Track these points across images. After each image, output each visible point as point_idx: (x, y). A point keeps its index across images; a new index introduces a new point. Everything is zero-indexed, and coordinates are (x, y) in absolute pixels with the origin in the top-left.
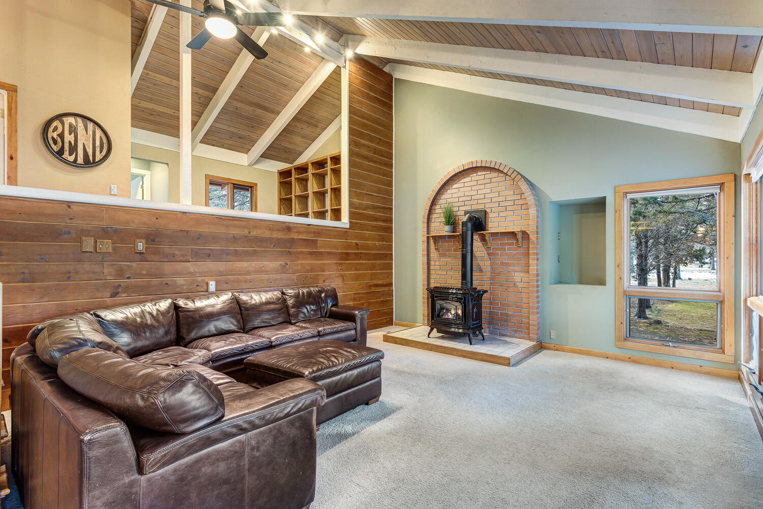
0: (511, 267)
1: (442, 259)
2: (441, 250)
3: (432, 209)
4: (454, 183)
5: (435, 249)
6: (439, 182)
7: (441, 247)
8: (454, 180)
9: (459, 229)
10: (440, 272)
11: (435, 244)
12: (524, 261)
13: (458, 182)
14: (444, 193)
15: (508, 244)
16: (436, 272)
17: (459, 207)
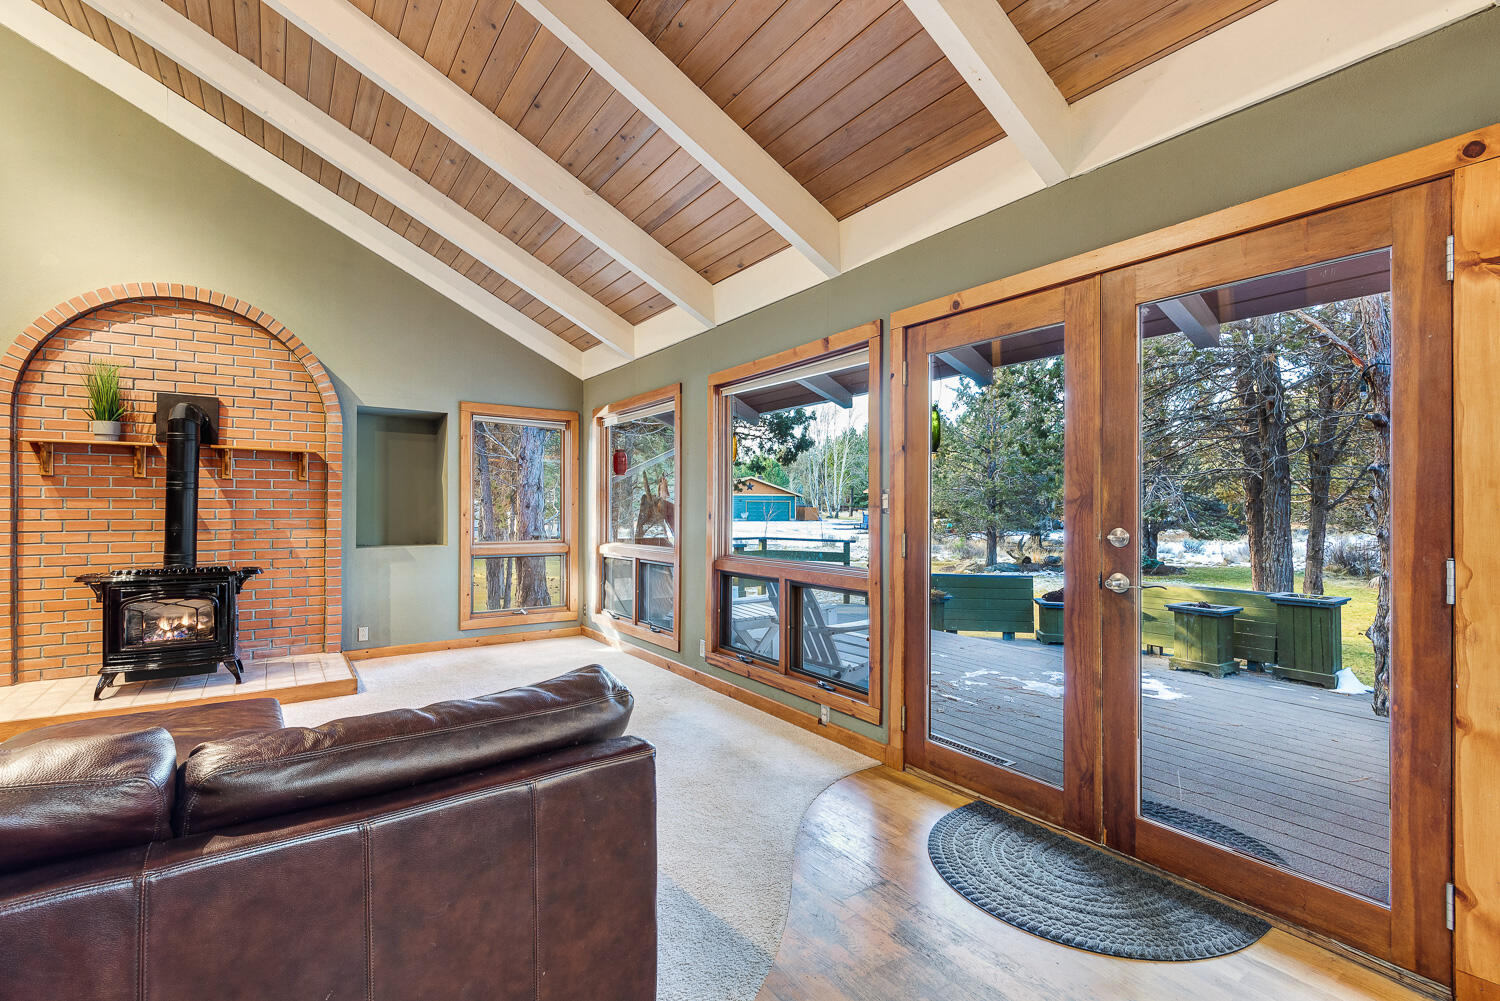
0: (283, 520)
1: (70, 504)
2: (65, 479)
3: (31, 370)
4: (116, 319)
5: (43, 476)
6: (64, 304)
7: (67, 472)
8: (115, 311)
9: (134, 433)
10: (63, 537)
11: (44, 464)
12: (311, 508)
13: (133, 321)
14: (80, 335)
15: (275, 475)
16: (47, 537)
17: (135, 379)
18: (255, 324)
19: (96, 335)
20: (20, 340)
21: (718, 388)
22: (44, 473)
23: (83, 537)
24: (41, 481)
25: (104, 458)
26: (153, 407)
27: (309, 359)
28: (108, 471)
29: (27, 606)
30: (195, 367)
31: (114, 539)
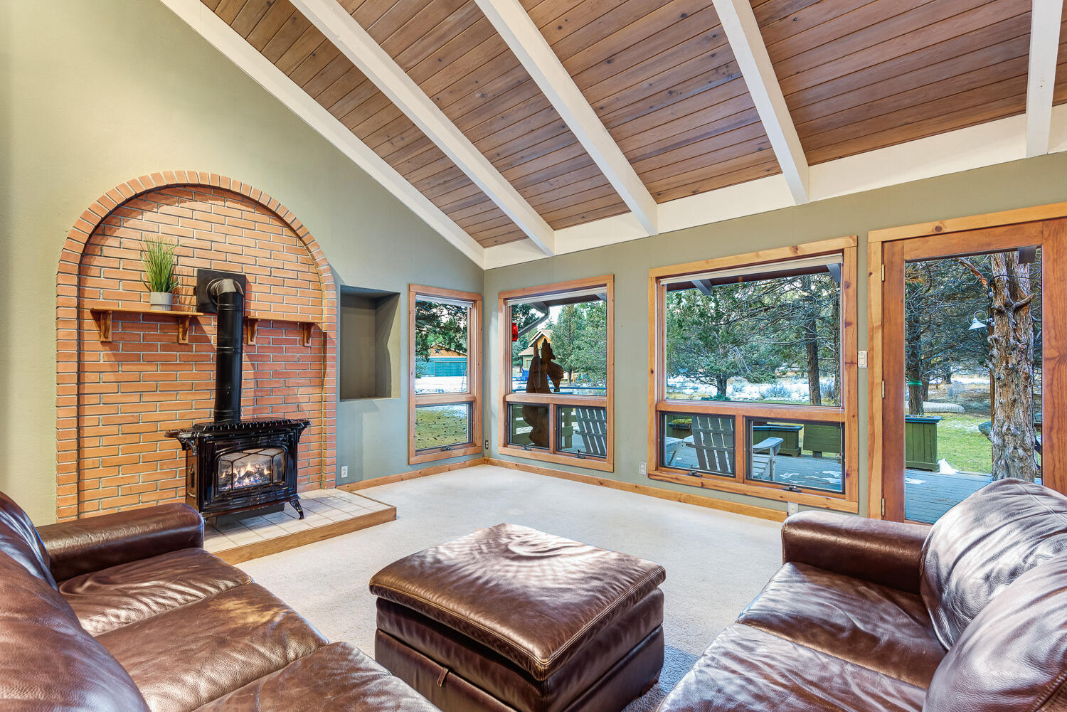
0: (292, 380)
1: (125, 368)
2: (121, 345)
3: (93, 244)
4: (164, 201)
5: (102, 342)
6: (123, 185)
7: (123, 339)
8: (163, 194)
9: (178, 304)
10: (119, 398)
11: (105, 331)
12: (312, 369)
13: (177, 204)
14: (134, 214)
15: (287, 342)
16: (106, 399)
17: (178, 256)
18: (274, 214)
19: (147, 215)
20: (85, 216)
21: (658, 279)
22: (104, 340)
23: (135, 398)
24: (100, 347)
25: (153, 326)
26: (194, 282)
27: (313, 245)
28: (156, 337)
29: (87, 463)
30: (226, 247)
31: (161, 399)
